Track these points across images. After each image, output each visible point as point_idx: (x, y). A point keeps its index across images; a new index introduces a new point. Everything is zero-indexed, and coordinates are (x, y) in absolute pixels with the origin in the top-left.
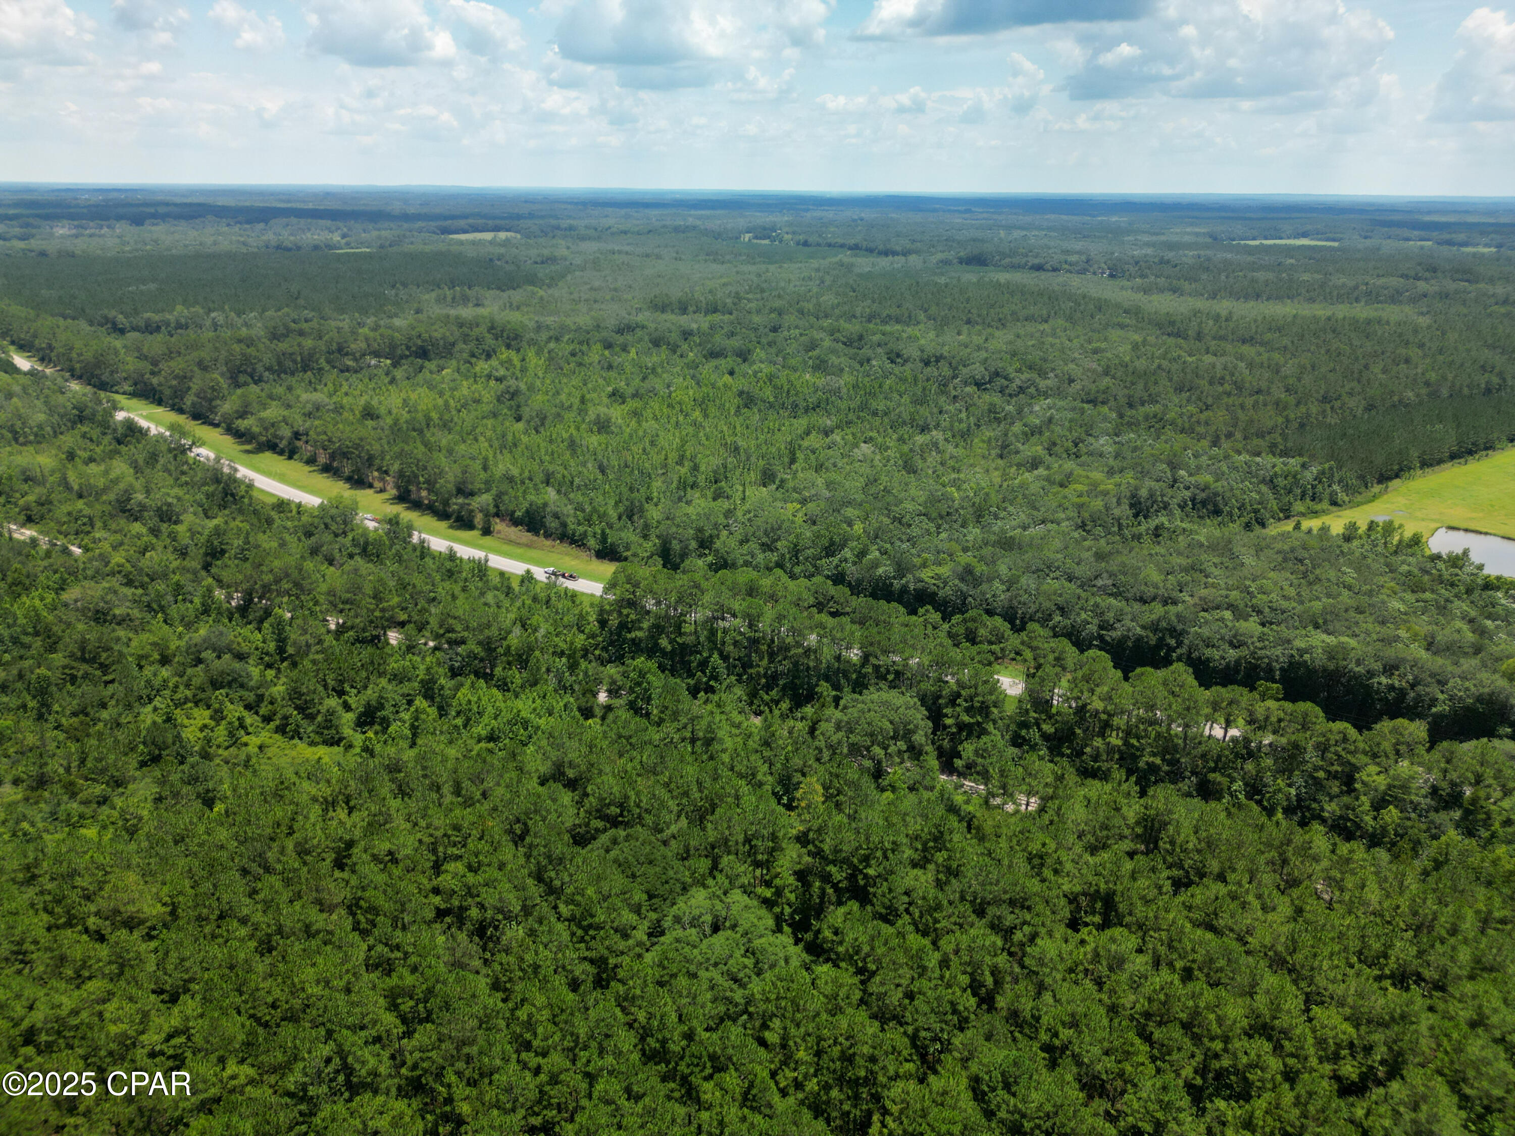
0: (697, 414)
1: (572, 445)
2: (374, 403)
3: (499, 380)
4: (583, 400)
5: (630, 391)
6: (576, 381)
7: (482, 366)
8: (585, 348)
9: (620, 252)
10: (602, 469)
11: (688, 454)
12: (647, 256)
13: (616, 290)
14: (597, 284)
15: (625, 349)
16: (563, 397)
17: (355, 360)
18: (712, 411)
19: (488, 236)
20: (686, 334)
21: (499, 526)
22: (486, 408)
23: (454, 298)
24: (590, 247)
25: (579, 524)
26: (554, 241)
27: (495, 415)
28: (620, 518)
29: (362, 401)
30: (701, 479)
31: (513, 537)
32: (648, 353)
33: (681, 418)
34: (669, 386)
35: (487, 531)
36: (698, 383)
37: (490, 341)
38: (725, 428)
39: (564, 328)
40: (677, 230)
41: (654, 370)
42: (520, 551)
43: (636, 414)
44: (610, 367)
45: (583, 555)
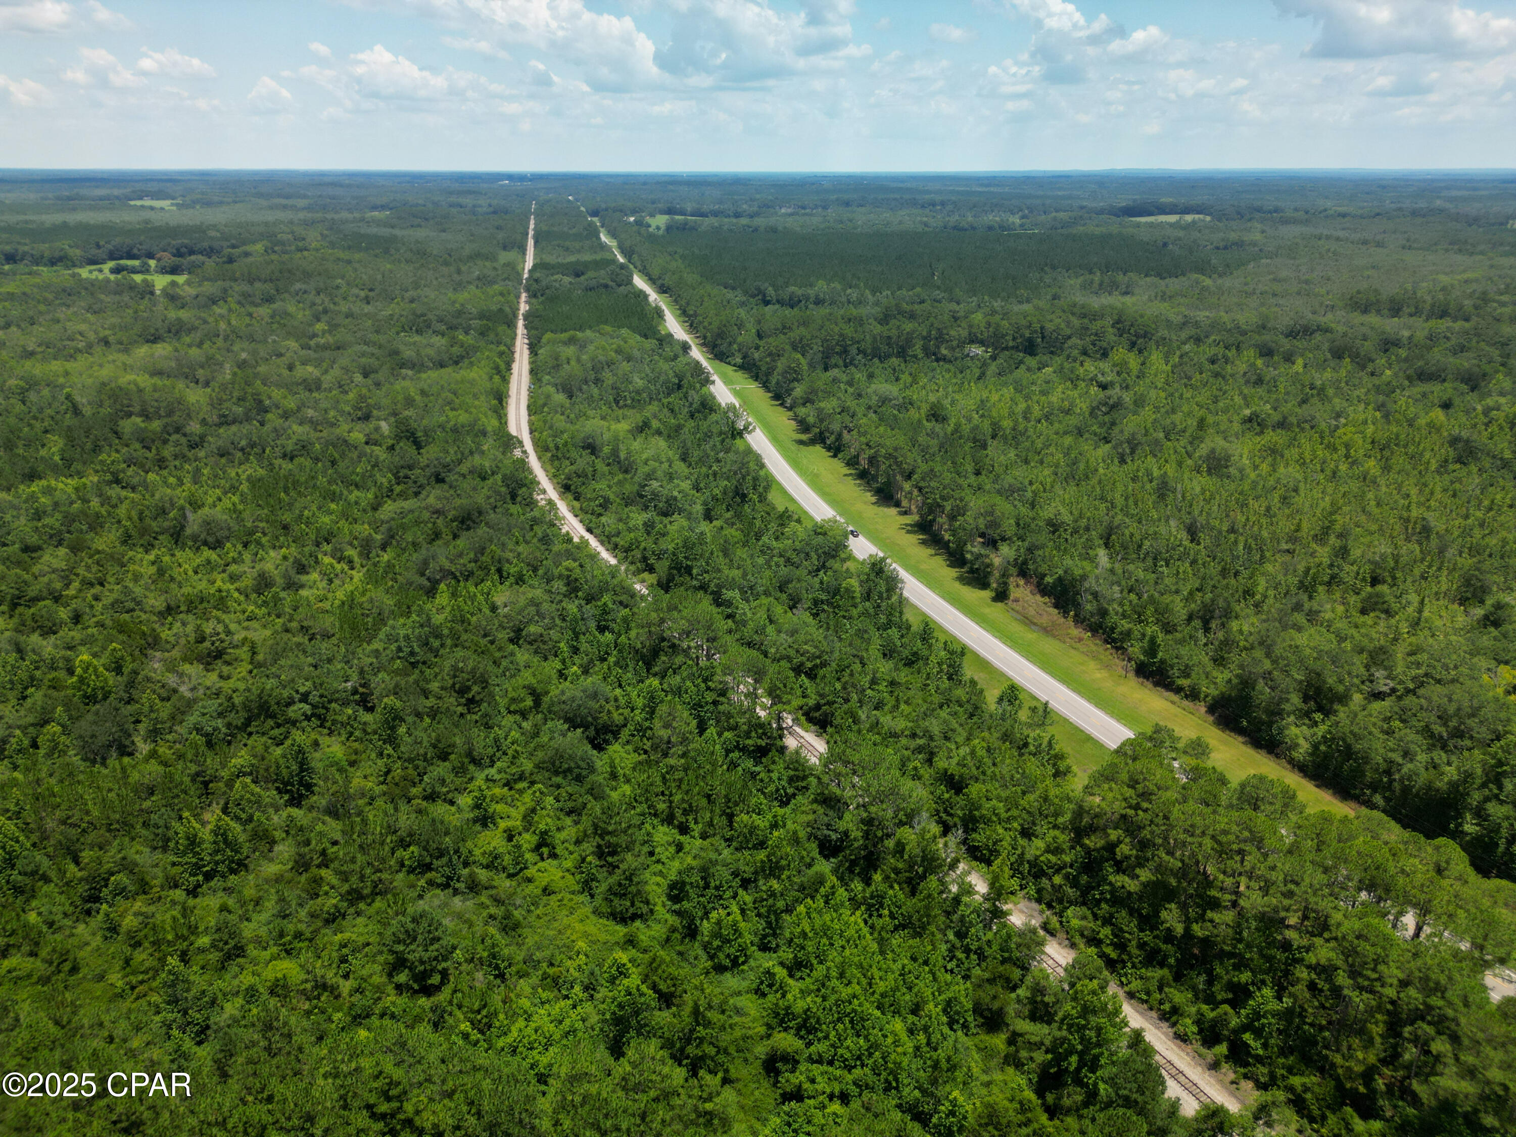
0: (1372, 466)
1: (1163, 490)
2: (946, 403)
3: (1104, 387)
4: (1202, 424)
5: (1276, 417)
6: (1204, 396)
7: (1090, 367)
8: (1231, 354)
9: (1328, 237)
10: (1193, 532)
11: (1338, 527)
12: (1365, 242)
13: (1307, 282)
14: (1284, 274)
15: (1289, 358)
16: (1177, 417)
17: (953, 349)
18: (1399, 460)
19: (1173, 218)
20: (1388, 344)
21: (1020, 591)
22: (1073, 421)
23: (1101, 285)
24: (1290, 232)
25: (1124, 616)
26: (1249, 224)
27: (1080, 433)
28: (1190, 618)
29: (932, 398)
30: (1348, 572)
31: (1031, 612)
32: (1322, 366)
33: (1343, 467)
34: (1338, 416)
35: (1001, 596)
36: (1386, 416)
37: (1111, 335)
38: (1414, 492)
39: (1215, 325)
40: (1414, 213)
41: (1322, 389)
42: (1031, 636)
43: (1273, 451)
44: (1259, 381)
45: (1119, 664)
